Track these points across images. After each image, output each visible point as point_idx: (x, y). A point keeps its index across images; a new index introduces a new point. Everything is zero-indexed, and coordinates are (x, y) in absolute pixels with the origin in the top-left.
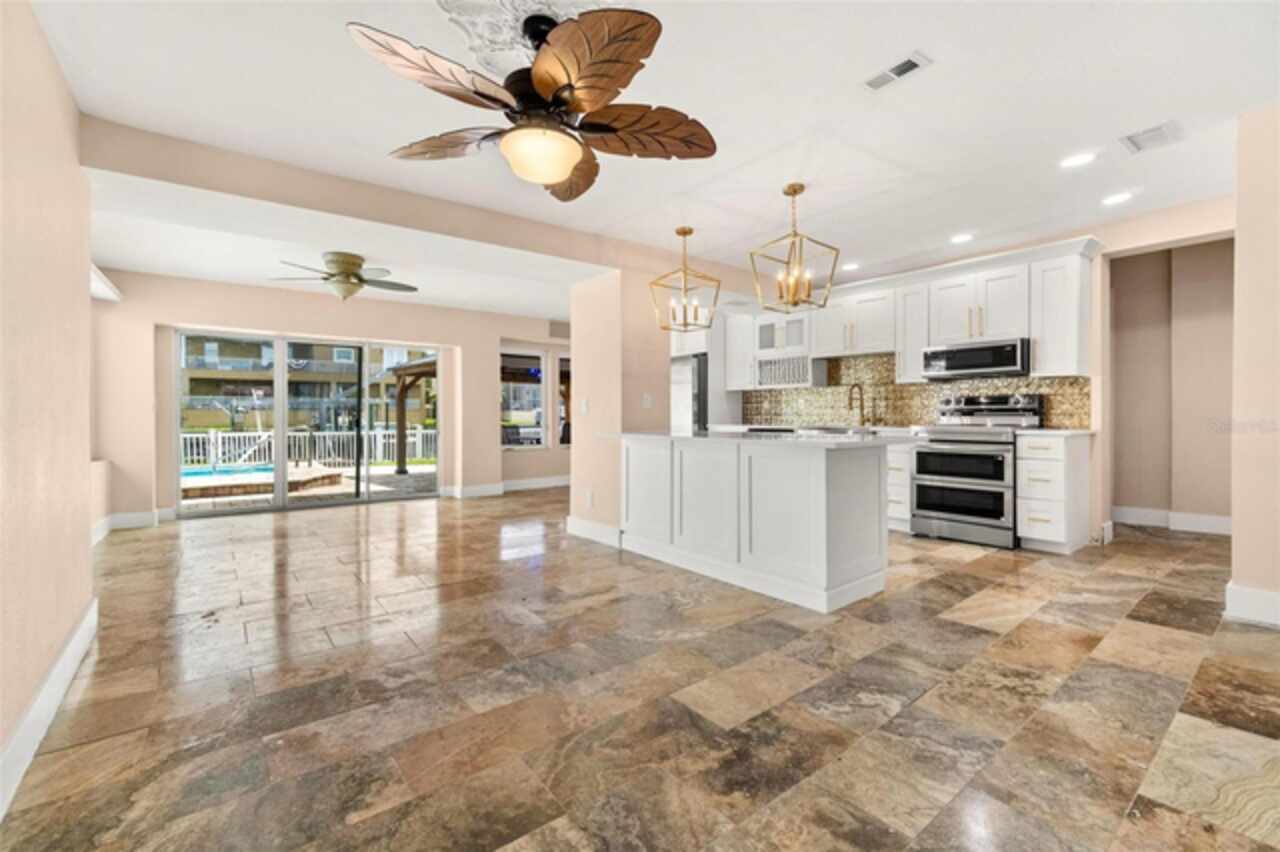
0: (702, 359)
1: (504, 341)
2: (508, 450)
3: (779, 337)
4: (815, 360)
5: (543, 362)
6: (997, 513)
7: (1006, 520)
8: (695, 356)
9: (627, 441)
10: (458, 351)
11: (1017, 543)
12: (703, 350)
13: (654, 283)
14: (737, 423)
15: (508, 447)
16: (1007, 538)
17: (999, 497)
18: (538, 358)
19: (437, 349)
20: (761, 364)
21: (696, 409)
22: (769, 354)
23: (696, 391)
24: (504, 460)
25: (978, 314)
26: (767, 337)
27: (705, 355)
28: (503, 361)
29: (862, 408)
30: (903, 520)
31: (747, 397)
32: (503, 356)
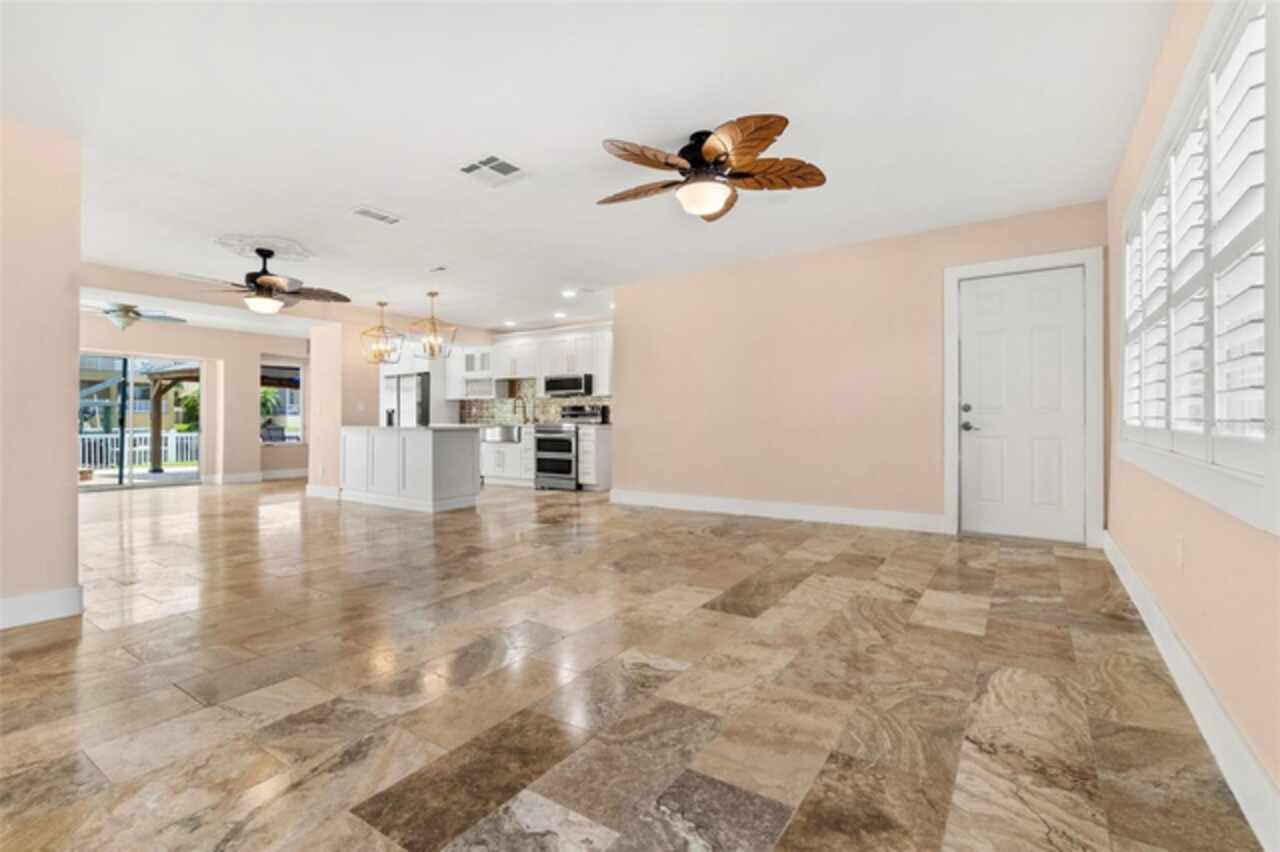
0: (425, 377)
1: (264, 356)
2: (268, 445)
3: (477, 363)
4: (498, 381)
5: (301, 372)
6: (568, 471)
7: (573, 475)
8: (420, 374)
9: (345, 431)
10: (221, 364)
11: (579, 487)
12: (425, 370)
13: (364, 333)
14: (453, 422)
15: (268, 443)
16: (572, 485)
17: (570, 462)
18: (298, 369)
19: (201, 361)
20: (468, 382)
21: (420, 411)
22: (472, 375)
23: (420, 399)
24: (263, 455)
25: (571, 360)
26: (470, 362)
27: (427, 374)
28: (262, 372)
29: (524, 412)
30: (530, 480)
31: (463, 405)
32: (263, 367)
